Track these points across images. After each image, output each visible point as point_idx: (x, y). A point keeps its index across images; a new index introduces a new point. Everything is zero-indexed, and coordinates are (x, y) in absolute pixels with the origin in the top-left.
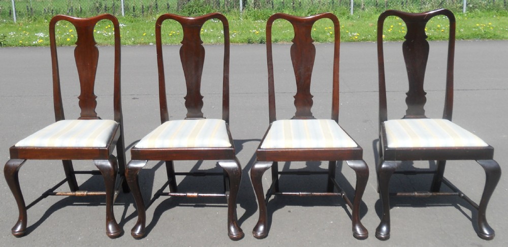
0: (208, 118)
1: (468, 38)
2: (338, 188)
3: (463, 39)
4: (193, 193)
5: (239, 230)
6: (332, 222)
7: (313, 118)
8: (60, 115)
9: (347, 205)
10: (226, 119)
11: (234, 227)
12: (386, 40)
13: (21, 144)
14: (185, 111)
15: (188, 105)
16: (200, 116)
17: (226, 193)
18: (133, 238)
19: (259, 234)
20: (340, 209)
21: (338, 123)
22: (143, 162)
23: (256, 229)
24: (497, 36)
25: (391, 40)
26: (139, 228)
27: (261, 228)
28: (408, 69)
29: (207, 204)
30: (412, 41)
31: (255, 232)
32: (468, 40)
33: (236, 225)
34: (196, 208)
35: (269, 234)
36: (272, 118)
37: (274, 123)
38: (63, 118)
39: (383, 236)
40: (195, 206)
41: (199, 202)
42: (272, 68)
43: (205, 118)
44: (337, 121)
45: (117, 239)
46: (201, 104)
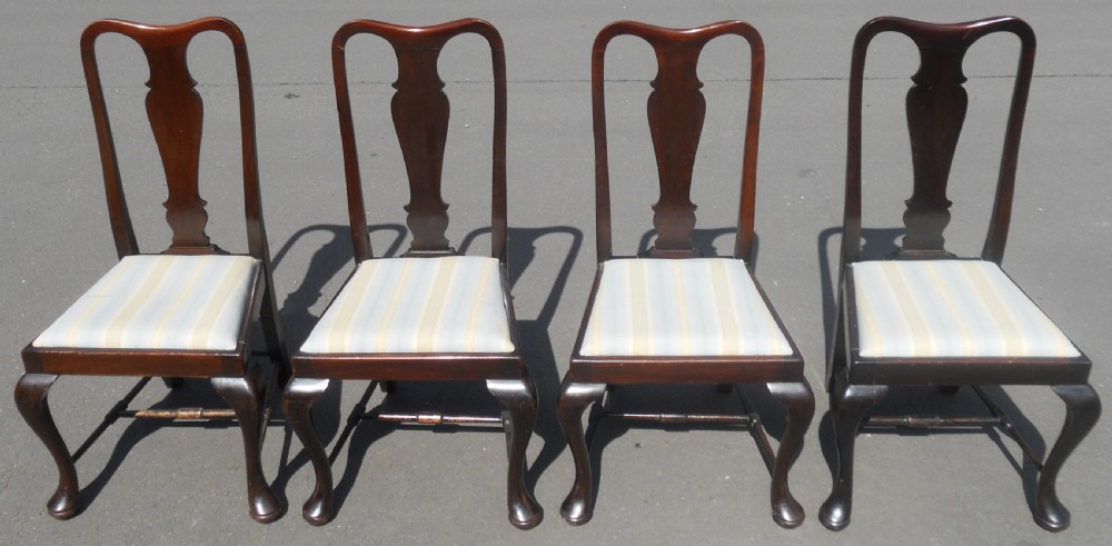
4: (432, 415)
5: (532, 506)
6: (727, 477)
8: (127, 244)
13: (44, 340)
16: (442, 246)
17: (502, 416)
18: (307, 523)
19: (574, 517)
26: (319, 505)
28: (915, 150)
30: (931, 88)
31: (564, 513)
34: (439, 435)
36: (604, 251)
37: (608, 266)
38: (135, 251)
39: (834, 524)
40: (436, 430)
42: (605, 146)
43: (453, 250)
45: (274, 523)
46: (445, 219)
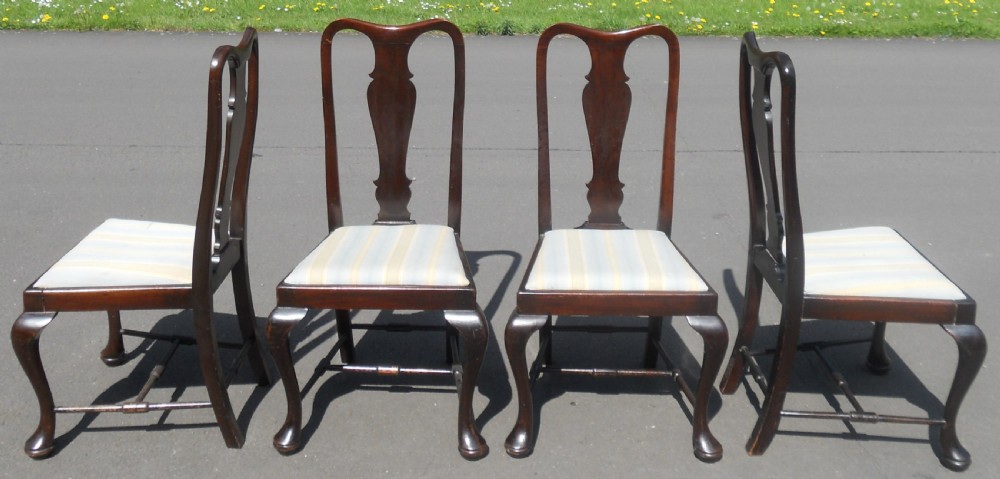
0: (421, 223)
1: (926, 34)
2: (666, 360)
3: (917, 36)
4: (390, 366)
5: (480, 441)
7: (623, 227)
9: (682, 393)
10: (455, 223)
11: (471, 436)
12: (761, 34)
14: (376, 207)
15: (381, 195)
16: (404, 218)
17: (454, 367)
18: (277, 453)
19: (517, 449)
20: (670, 399)
21: (669, 238)
22: (301, 312)
23: (511, 440)
24: (984, 30)
25: (770, 33)
26: (290, 434)
27: (522, 438)
29: (414, 387)
31: (508, 444)
32: (927, 39)
33: (474, 432)
34: (394, 394)
35: (537, 448)
36: (545, 225)
37: (548, 235)
40: (391, 390)
41: (400, 384)
43: (414, 222)
44: (668, 234)
46: (407, 194)
